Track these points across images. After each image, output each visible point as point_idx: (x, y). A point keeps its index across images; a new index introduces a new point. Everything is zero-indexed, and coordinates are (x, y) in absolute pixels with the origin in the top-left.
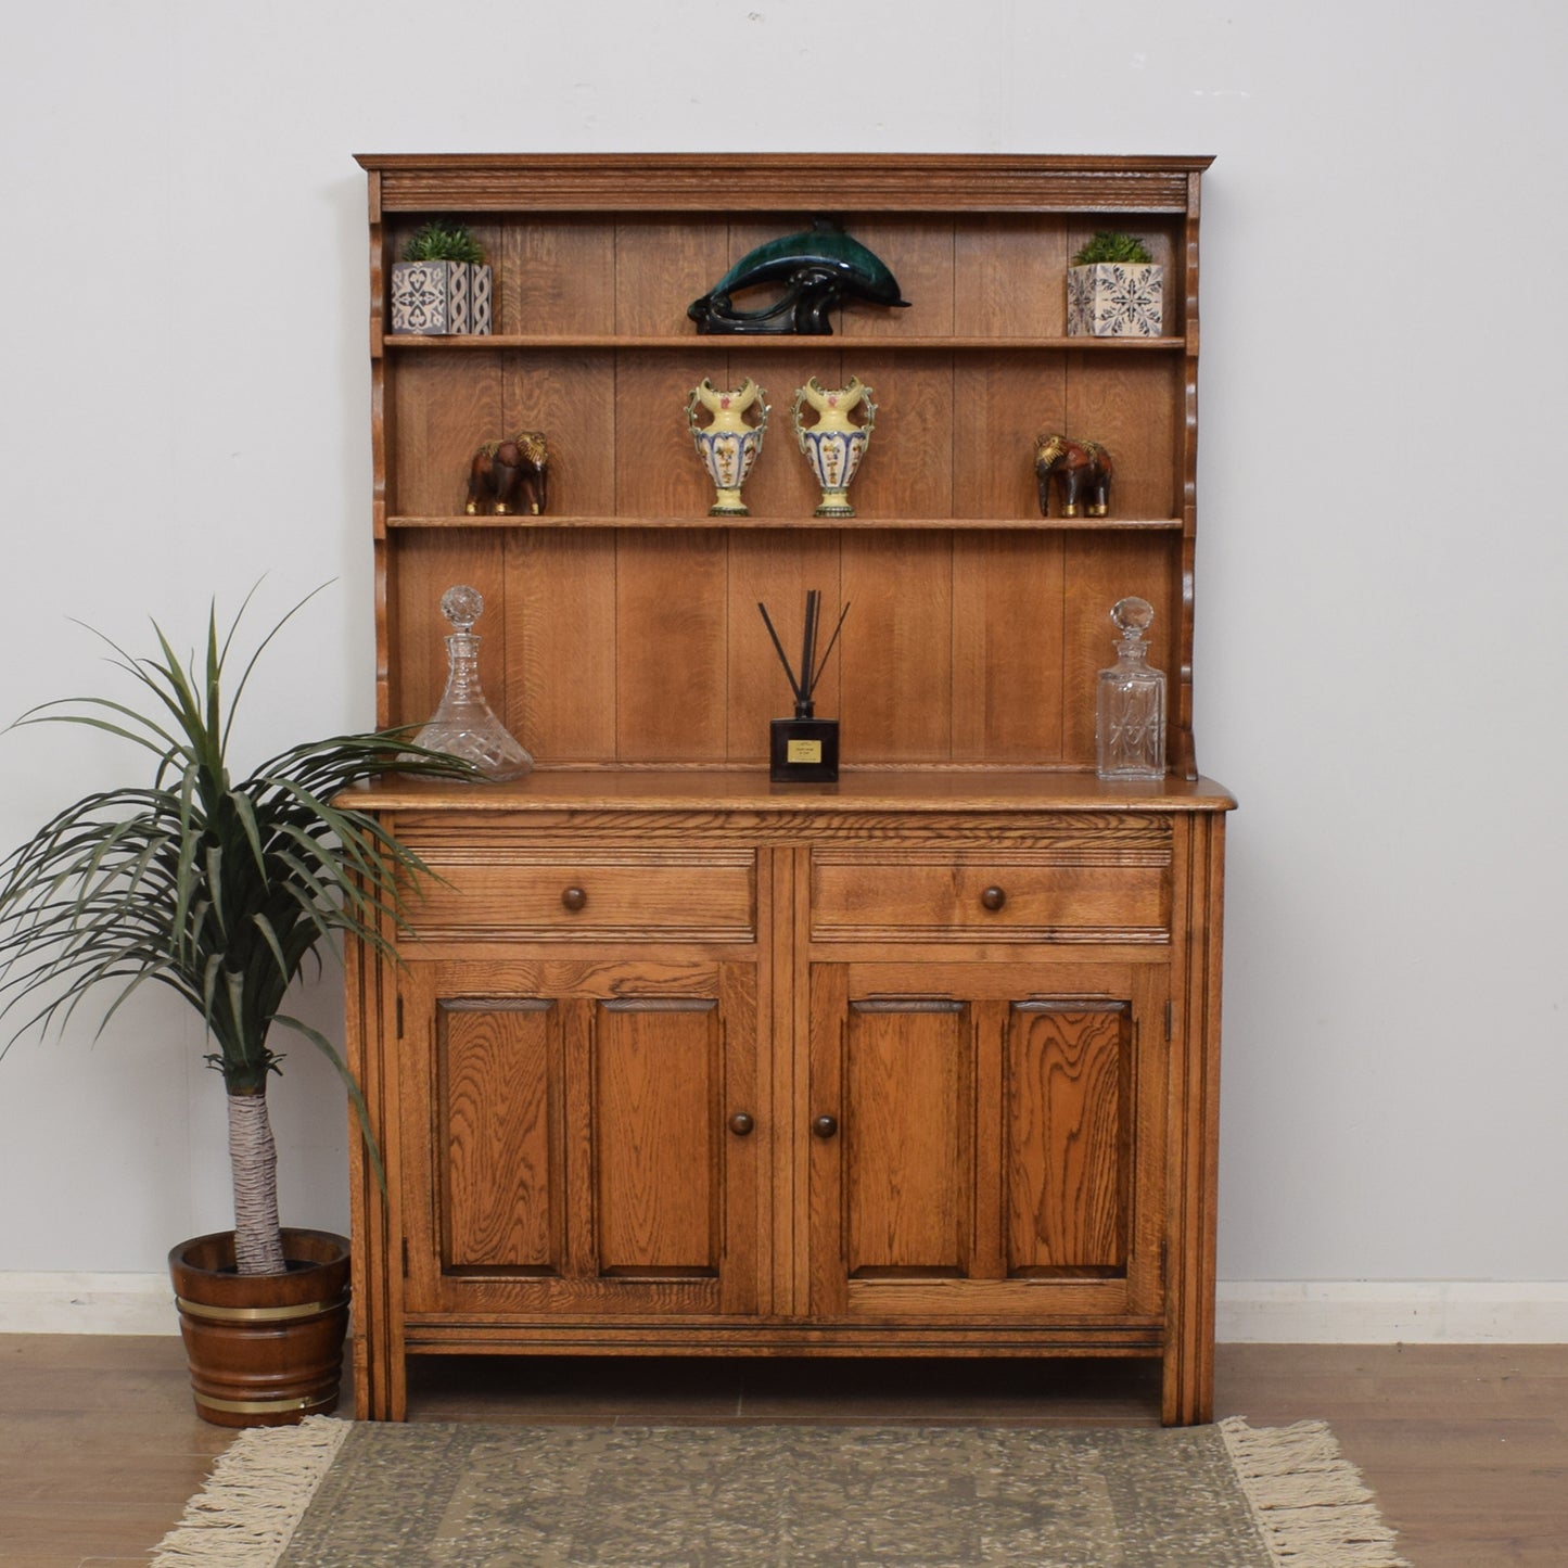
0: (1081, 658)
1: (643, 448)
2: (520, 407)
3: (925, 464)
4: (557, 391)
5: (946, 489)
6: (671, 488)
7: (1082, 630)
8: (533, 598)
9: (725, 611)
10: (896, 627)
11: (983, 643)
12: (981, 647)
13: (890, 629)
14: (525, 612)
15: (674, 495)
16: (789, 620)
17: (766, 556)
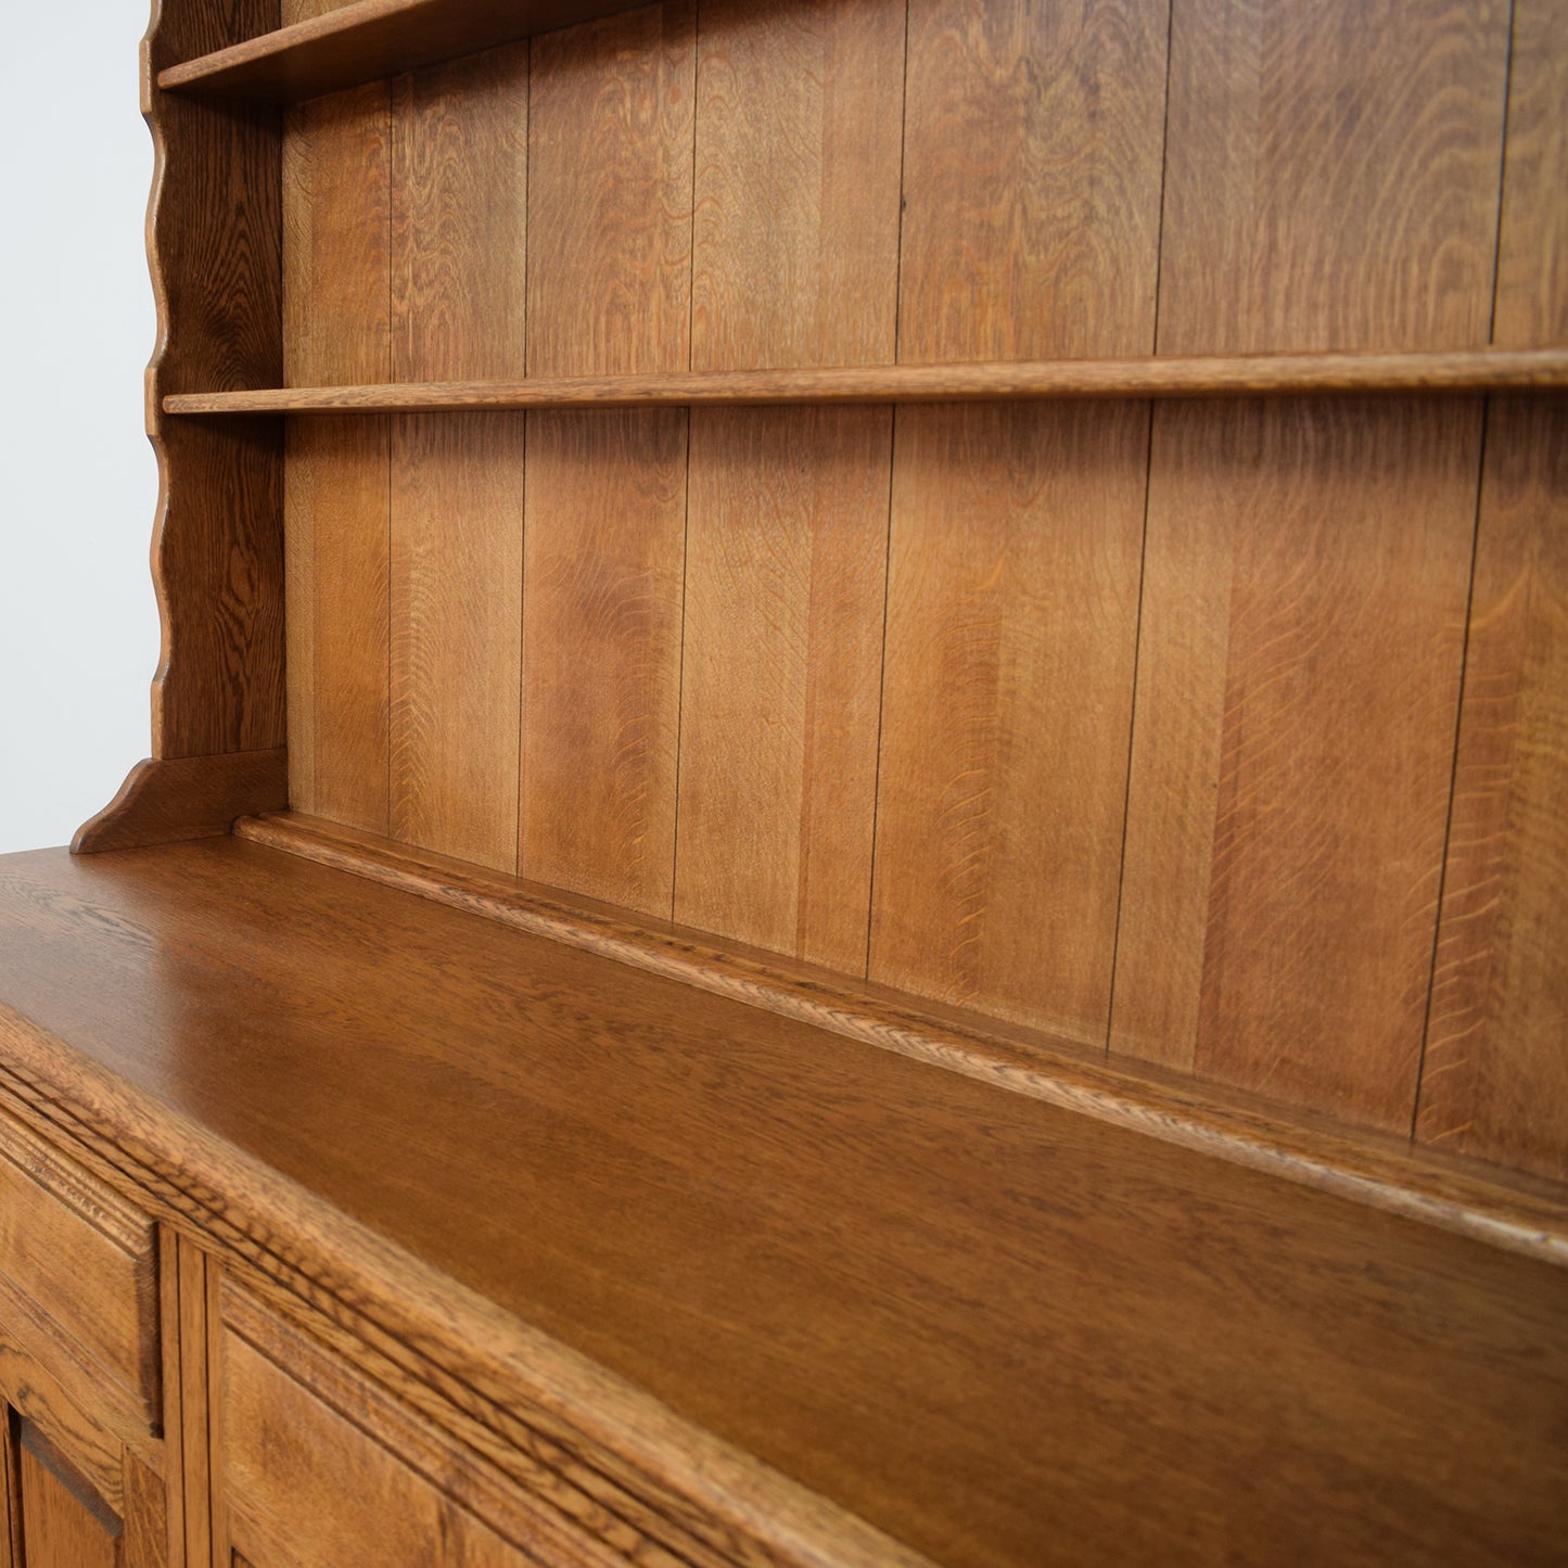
0: (1510, 835)
1: (564, 239)
2: (410, 182)
3: (1090, 217)
4: (453, 140)
5: (1140, 286)
6: (603, 320)
7: (1521, 745)
8: (421, 550)
9: (680, 597)
10: (1002, 672)
11: (1215, 748)
12: (1206, 753)
13: (987, 673)
14: (414, 575)
15: (608, 341)
16: (788, 632)
17: (750, 472)
